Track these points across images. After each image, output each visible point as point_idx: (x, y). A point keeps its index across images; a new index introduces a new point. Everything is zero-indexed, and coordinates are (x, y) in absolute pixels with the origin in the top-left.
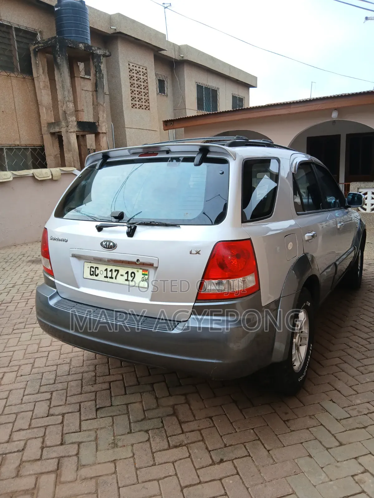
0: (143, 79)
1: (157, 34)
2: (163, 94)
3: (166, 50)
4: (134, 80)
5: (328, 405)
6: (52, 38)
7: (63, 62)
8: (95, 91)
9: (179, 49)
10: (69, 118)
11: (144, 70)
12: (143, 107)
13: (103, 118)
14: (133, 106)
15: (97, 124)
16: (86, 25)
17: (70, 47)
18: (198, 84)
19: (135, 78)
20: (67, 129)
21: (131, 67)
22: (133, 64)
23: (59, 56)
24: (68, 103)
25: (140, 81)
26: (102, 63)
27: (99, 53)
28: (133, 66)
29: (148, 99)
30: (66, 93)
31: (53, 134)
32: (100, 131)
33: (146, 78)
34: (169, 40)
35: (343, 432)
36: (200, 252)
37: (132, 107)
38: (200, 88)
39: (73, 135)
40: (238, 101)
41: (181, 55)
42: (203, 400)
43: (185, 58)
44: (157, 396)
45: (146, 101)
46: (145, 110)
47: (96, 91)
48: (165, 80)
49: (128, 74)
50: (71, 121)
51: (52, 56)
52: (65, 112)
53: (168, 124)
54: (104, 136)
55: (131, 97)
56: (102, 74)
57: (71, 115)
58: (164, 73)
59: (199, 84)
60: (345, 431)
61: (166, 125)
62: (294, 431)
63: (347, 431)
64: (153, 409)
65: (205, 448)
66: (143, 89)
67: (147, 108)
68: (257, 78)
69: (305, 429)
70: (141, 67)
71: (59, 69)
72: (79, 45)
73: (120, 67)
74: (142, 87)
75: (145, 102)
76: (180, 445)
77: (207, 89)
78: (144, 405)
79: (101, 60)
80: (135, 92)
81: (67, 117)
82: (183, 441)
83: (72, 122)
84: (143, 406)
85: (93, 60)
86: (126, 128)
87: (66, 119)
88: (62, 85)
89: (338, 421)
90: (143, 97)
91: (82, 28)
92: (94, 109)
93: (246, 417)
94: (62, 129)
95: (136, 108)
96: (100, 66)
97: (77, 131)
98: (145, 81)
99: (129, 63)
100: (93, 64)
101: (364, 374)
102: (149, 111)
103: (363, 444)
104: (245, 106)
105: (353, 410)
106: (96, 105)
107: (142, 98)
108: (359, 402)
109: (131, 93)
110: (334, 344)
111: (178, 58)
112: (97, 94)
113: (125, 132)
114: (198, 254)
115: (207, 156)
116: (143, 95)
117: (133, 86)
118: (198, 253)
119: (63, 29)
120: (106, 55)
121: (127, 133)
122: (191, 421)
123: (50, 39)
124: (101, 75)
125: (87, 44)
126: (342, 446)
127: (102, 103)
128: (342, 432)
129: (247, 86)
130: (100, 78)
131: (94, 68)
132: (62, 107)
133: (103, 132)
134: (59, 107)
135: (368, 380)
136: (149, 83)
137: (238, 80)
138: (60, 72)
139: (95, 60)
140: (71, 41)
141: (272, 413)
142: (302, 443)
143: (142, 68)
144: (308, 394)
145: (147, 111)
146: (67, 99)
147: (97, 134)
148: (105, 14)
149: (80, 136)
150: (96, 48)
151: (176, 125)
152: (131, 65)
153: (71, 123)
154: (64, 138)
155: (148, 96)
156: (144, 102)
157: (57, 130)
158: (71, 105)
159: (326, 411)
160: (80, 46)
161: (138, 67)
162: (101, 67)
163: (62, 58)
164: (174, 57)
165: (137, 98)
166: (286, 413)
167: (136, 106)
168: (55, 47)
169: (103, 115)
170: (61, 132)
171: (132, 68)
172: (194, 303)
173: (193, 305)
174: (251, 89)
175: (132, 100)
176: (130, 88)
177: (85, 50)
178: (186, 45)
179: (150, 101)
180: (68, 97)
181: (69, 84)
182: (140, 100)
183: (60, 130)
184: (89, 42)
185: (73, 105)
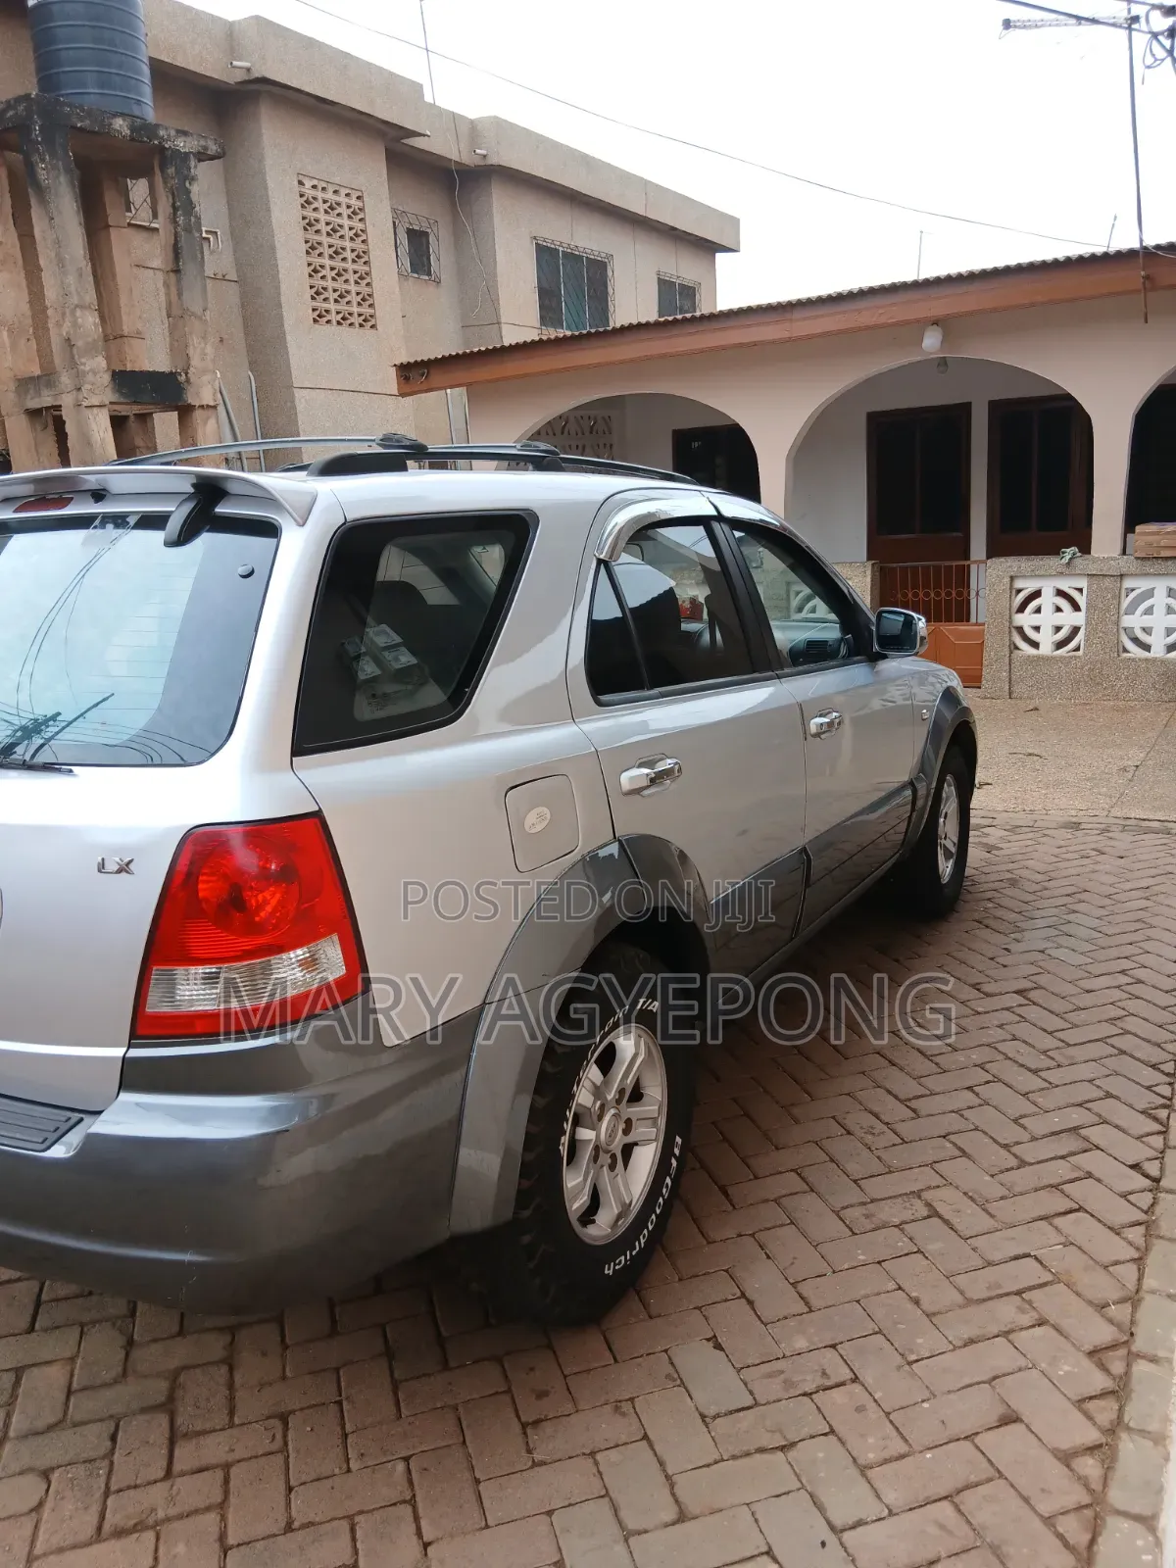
0: (351, 229)
1: (393, 83)
2: (427, 278)
3: (424, 135)
4: (317, 232)
5: (695, 1358)
6: (19, 100)
7: (58, 177)
8: (172, 271)
9: (473, 130)
10: (83, 360)
11: (353, 202)
12: (352, 320)
13: (203, 359)
14: (320, 316)
15: (182, 378)
16: (134, 57)
17: (81, 129)
18: (541, 243)
19: (322, 226)
20: (77, 400)
21: (307, 191)
22: (315, 182)
23: (43, 161)
24: (78, 313)
25: (341, 237)
26: (193, 179)
27: (184, 146)
28: (314, 187)
29: (368, 295)
30: (71, 279)
31: (34, 414)
32: (192, 400)
33: (360, 226)
34: (437, 104)
35: (708, 1466)
36: (131, 866)
37: (315, 321)
38: (546, 255)
39: (100, 415)
40: (676, 295)
41: (478, 151)
42: (285, 1347)
43: (493, 160)
44: (135, 1337)
45: (364, 300)
46: (362, 330)
47: (177, 271)
48: (429, 230)
49: (298, 212)
50: (91, 370)
51: (21, 157)
52: (69, 342)
53: (414, 375)
54: (208, 418)
55: (311, 287)
56: (196, 217)
57: (90, 350)
58: (425, 208)
59: (545, 244)
60: (716, 1462)
61: (407, 379)
62: (543, 1463)
63: (723, 1460)
64: (105, 1385)
65: (216, 1536)
66: (350, 260)
67: (368, 321)
68: (738, 220)
69: (584, 1454)
70: (343, 191)
71: (44, 202)
72: (113, 121)
73: (270, 193)
74: (348, 255)
75: (359, 304)
76: (136, 1525)
77: (573, 258)
78: (76, 1372)
79: (192, 170)
80: (323, 273)
81: (76, 357)
82: (153, 1510)
83: (95, 374)
84: (72, 1375)
85: (162, 171)
86: (295, 390)
87: (73, 364)
88: (58, 255)
89: (703, 1421)
90: (353, 288)
91: (120, 66)
92: (172, 329)
93: (404, 1412)
94: (63, 396)
95: (328, 322)
96: (188, 192)
97: (111, 403)
98: (356, 235)
99: (301, 178)
100: (165, 183)
101: (857, 1234)
102: (373, 331)
103: (757, 1516)
104: (704, 309)
105: (770, 1375)
106: (177, 317)
107: (348, 292)
108: (801, 1343)
109: (310, 276)
110: (797, 1121)
111: (467, 159)
112: (179, 281)
113: (293, 402)
114: (124, 874)
115: (217, 510)
116: (352, 282)
117: (317, 252)
118: (124, 868)
119: (55, 71)
120: (209, 152)
121: (300, 406)
122: (215, 1431)
123: (12, 102)
124: (193, 219)
125: (139, 120)
126: (683, 1521)
127: (197, 308)
128: (703, 1466)
129: (708, 248)
130: (188, 230)
131: (167, 197)
132: (59, 325)
133: (205, 403)
134: (50, 325)
135: (861, 1257)
136: (370, 241)
137: (674, 229)
138: (47, 212)
139: (171, 171)
140: (83, 110)
141: (497, 1393)
142: (550, 1513)
143: (347, 195)
144: (643, 1315)
145: (367, 331)
146: (75, 300)
147: (185, 411)
148: (214, 19)
149: (132, 418)
150: (173, 133)
151: (437, 377)
152: (308, 183)
153: (90, 377)
154: (69, 428)
155: (368, 284)
156: (355, 304)
157: (46, 400)
158: (91, 319)
159: (678, 1382)
160: (117, 127)
161: (331, 189)
162: (192, 195)
163: (55, 167)
164: (454, 156)
165: (330, 290)
166: (542, 1395)
167: (328, 318)
168: (27, 129)
169: (203, 349)
170: (60, 406)
171: (310, 193)
172: (125, 1049)
173: (122, 1055)
174: (719, 256)
175: (315, 299)
176: (305, 259)
177: (132, 139)
178: (496, 117)
179: (378, 299)
180: (78, 293)
181: (82, 252)
182: (341, 296)
183: (56, 400)
184: (150, 114)
185: (97, 320)
